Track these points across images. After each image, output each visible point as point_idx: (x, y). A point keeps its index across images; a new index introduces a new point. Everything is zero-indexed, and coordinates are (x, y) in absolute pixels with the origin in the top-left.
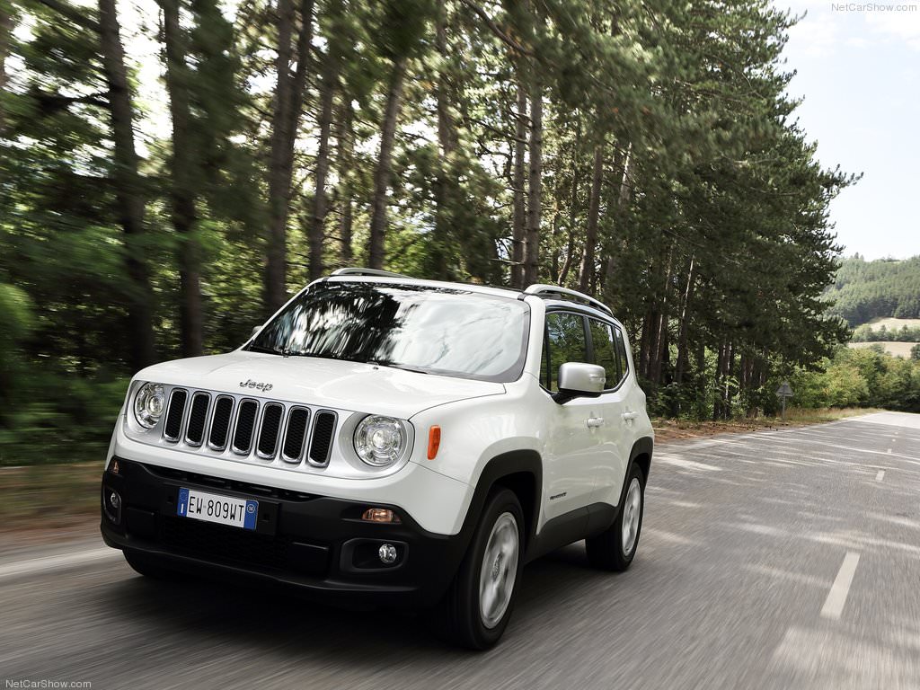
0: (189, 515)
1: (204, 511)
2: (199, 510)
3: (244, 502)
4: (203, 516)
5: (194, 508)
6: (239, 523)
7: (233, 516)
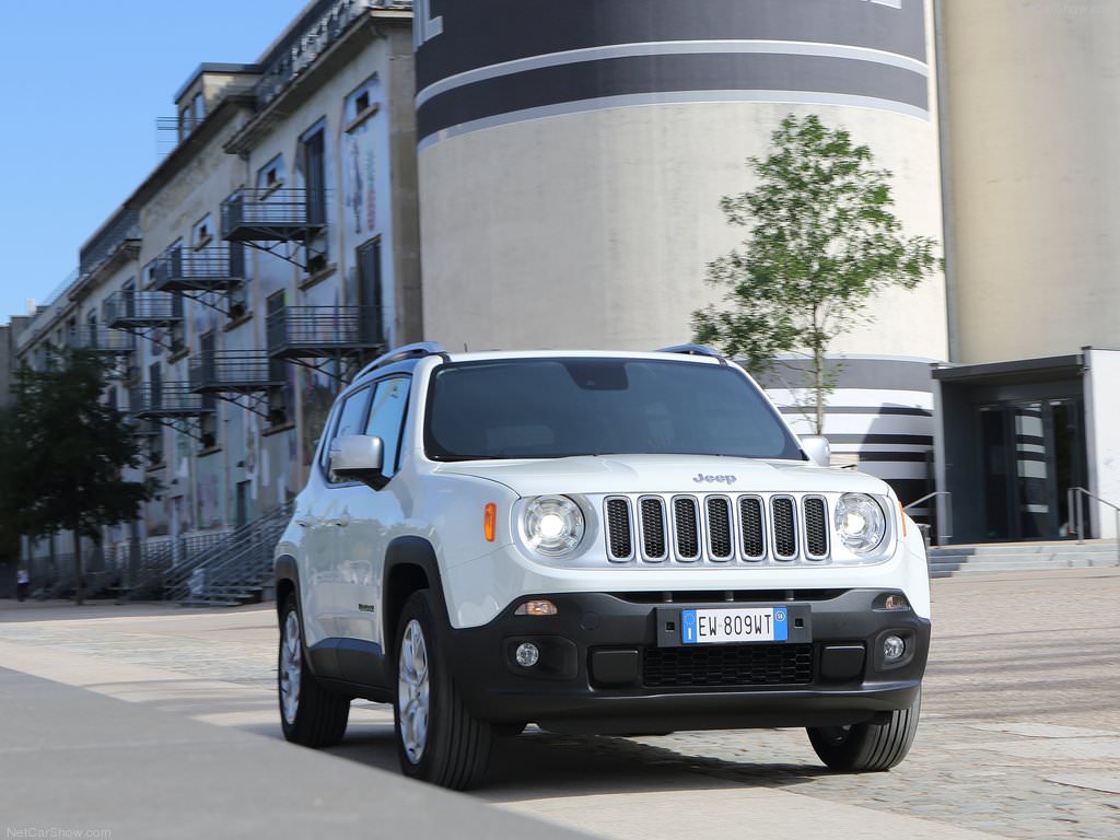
0: (700, 640)
1: (720, 630)
2: (713, 631)
3: (770, 611)
4: (721, 637)
5: (706, 630)
6: (767, 636)
7: (758, 630)
